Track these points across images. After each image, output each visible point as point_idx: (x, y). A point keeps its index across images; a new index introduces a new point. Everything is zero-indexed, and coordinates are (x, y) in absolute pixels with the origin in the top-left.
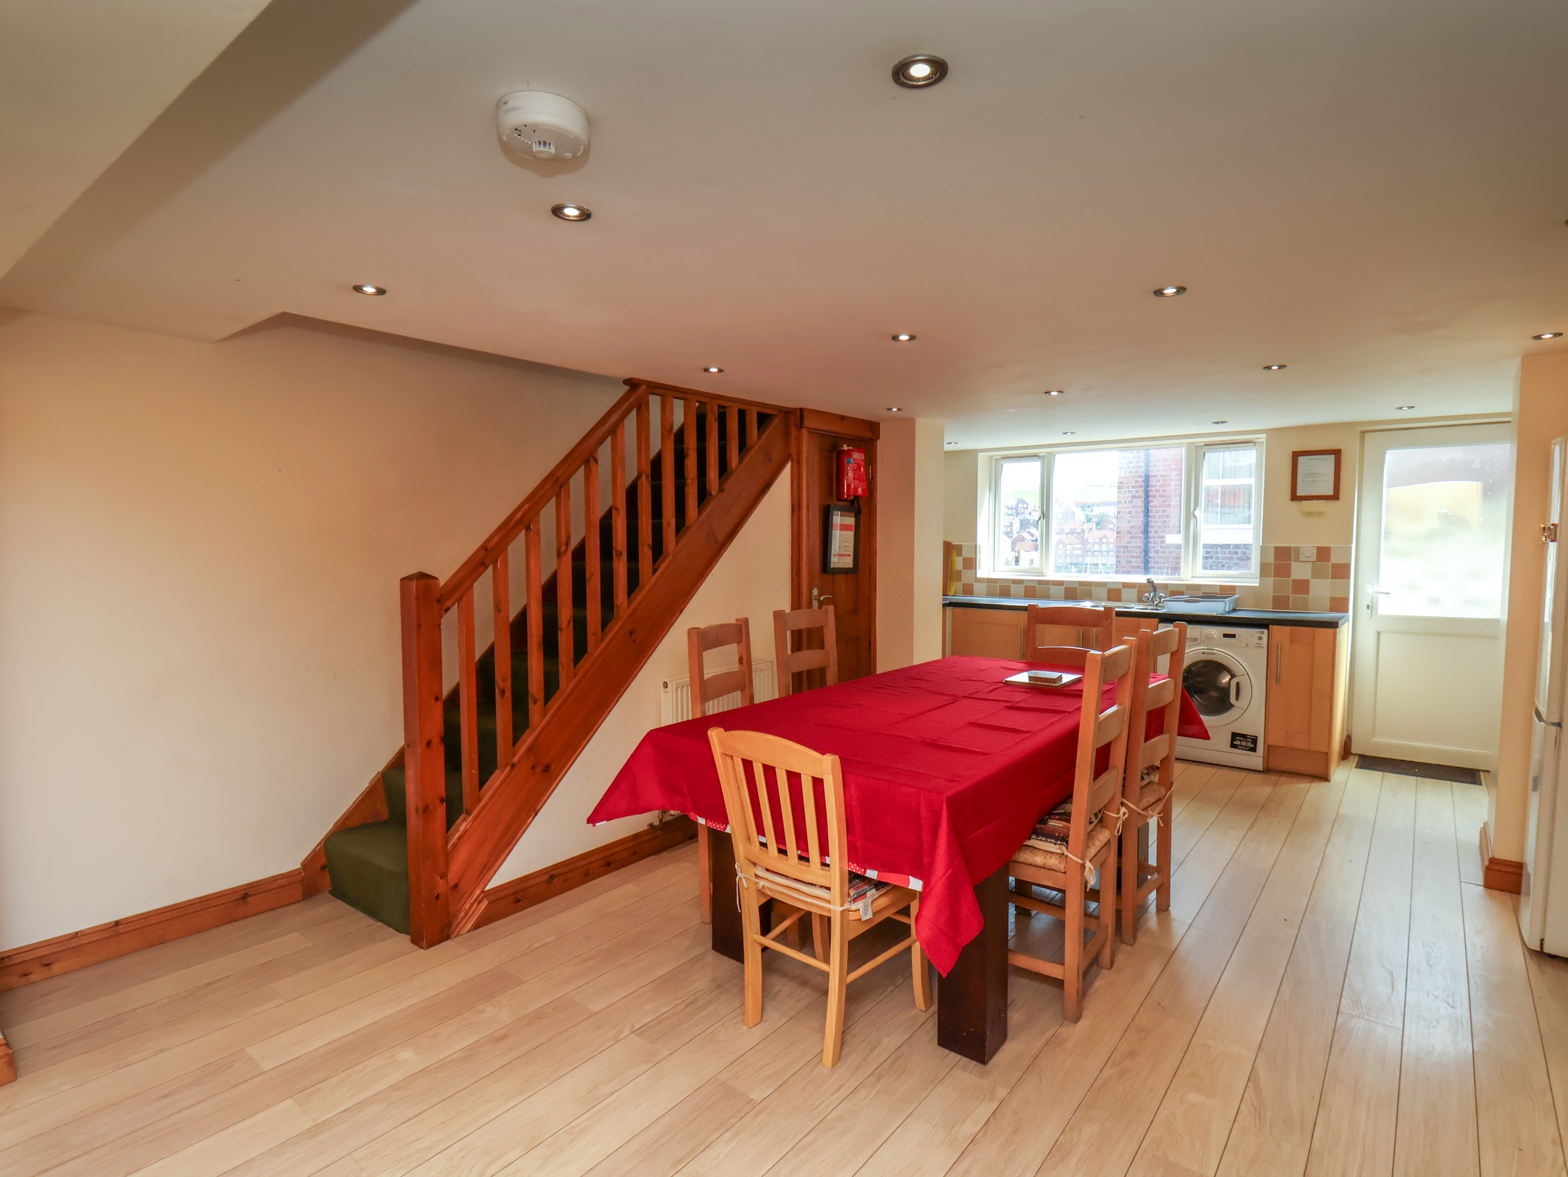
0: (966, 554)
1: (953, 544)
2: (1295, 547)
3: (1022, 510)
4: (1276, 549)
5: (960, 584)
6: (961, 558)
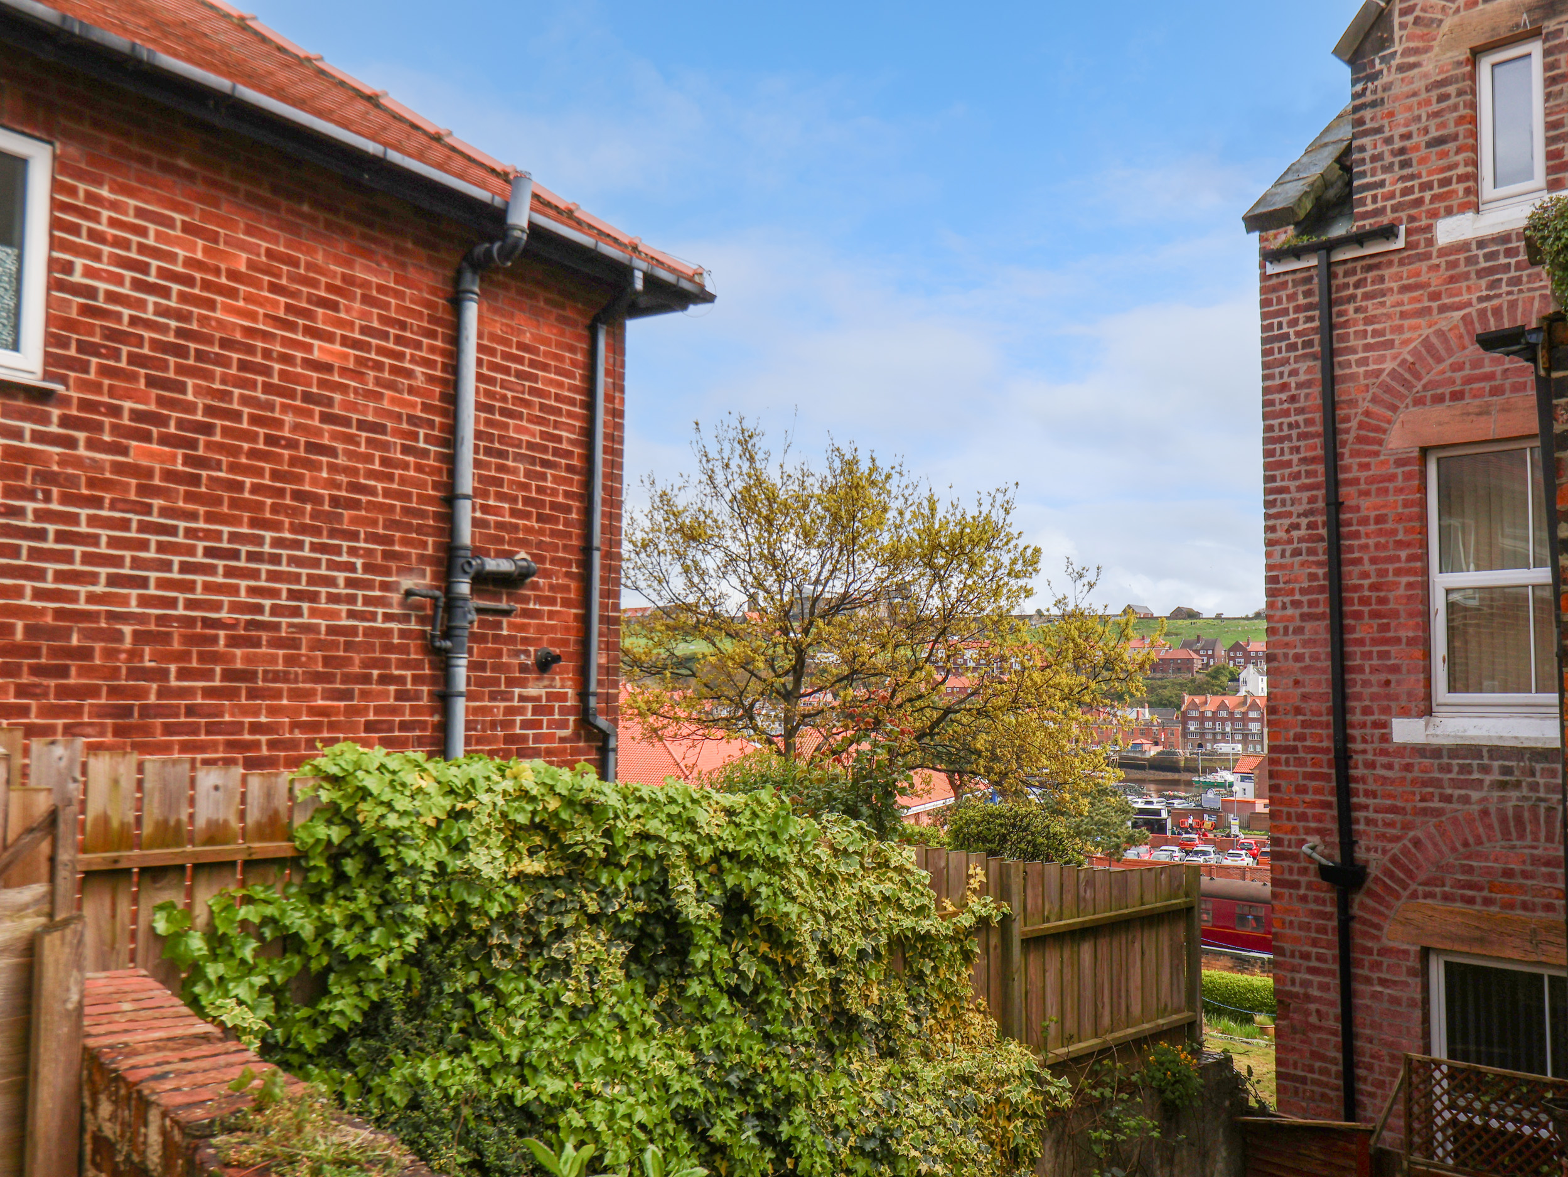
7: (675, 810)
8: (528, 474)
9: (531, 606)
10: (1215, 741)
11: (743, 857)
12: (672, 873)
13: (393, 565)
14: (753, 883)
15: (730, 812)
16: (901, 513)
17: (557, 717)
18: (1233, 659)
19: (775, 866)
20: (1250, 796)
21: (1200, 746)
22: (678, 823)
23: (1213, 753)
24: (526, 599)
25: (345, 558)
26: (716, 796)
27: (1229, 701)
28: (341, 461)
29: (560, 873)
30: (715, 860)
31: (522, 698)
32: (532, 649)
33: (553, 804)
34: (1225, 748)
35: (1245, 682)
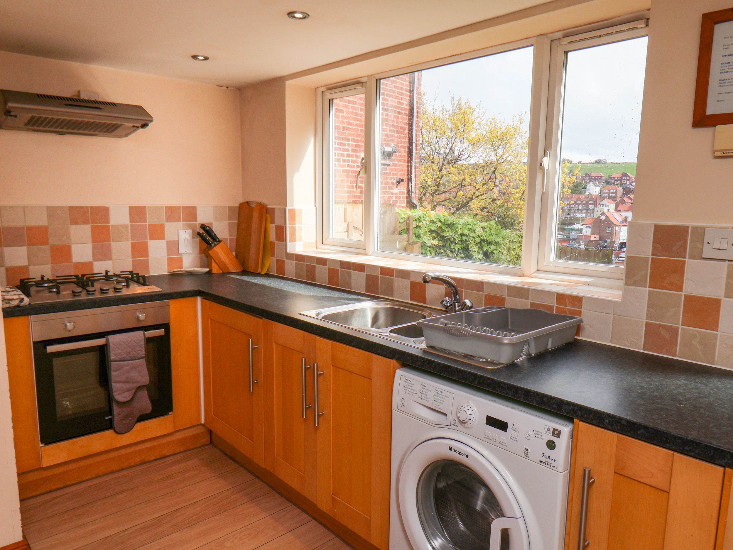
0: (278, 221)
1: (268, 207)
2: (695, 228)
3: (625, 181)
4: (658, 229)
5: (274, 259)
6: (274, 225)
7: (470, 227)
8: (394, 117)
9: (395, 163)
10: (575, 212)
11: (489, 241)
12: (470, 246)
13: (358, 149)
14: (492, 249)
15: (483, 228)
16: (480, 124)
17: (402, 200)
18: (584, 180)
19: (497, 244)
20: (589, 234)
21: (569, 214)
22: (471, 230)
23: (574, 217)
24: (393, 161)
25: (346, 147)
26: (480, 223)
27: (581, 197)
28: (345, 114)
29: (441, 245)
30: (480, 243)
31: (393, 194)
32: (395, 177)
33: (440, 224)
34: (578, 215)
35: (589, 189)
